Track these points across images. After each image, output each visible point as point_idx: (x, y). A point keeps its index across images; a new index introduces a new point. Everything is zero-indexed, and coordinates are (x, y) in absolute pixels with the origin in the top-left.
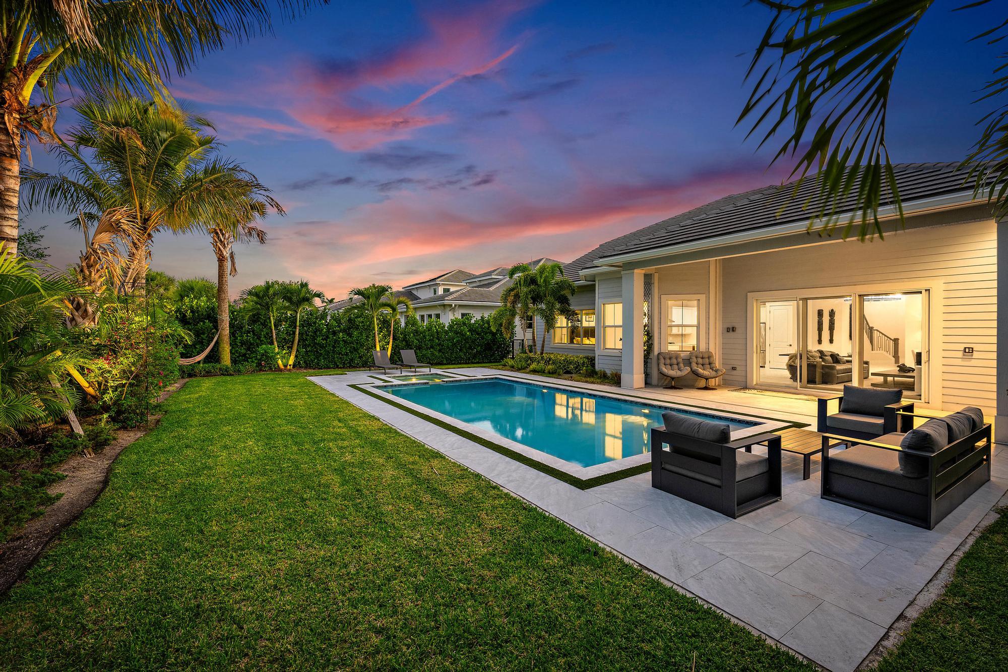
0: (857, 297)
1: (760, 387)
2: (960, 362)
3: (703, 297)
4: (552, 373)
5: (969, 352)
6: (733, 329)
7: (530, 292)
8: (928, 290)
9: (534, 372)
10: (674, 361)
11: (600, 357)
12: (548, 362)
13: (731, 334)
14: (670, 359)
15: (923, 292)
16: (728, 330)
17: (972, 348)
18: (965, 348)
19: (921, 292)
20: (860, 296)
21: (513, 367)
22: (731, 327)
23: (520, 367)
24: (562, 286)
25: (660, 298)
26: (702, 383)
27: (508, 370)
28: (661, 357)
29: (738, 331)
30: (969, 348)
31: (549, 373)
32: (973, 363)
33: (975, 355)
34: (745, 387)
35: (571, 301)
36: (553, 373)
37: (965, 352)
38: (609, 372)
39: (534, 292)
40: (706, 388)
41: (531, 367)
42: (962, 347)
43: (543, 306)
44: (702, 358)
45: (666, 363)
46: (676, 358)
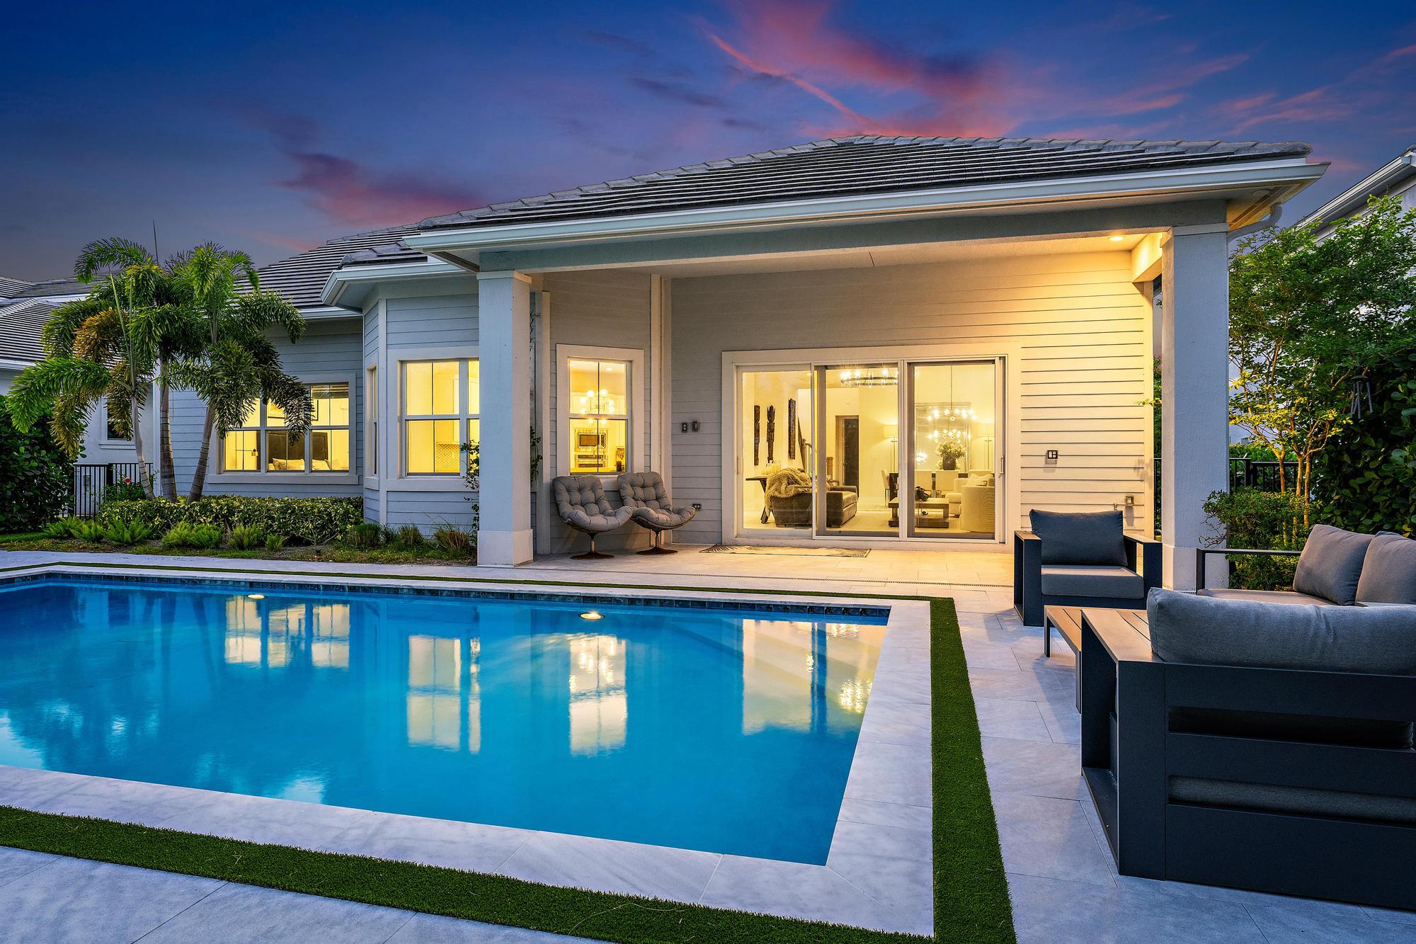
0: (906, 365)
1: (746, 541)
2: (1041, 474)
3: (638, 355)
4: (243, 548)
5: (1053, 458)
6: (695, 426)
7: (160, 319)
8: (1003, 359)
9: (185, 547)
10: (590, 496)
11: (392, 497)
12: (225, 518)
13: (690, 435)
14: (580, 490)
15: (997, 360)
16: (684, 428)
17: (1057, 452)
18: (1048, 451)
19: (993, 362)
20: (909, 364)
21: (98, 539)
22: (689, 421)
23: (127, 535)
24: (258, 313)
25: (554, 351)
26: (651, 539)
27: (84, 550)
28: (561, 487)
29: (705, 429)
30: (1052, 451)
31: (241, 546)
32: (1058, 474)
33: (1061, 462)
34: (719, 544)
35: (280, 359)
36: (251, 546)
37: (1049, 458)
38: (427, 533)
39: (172, 321)
40: (657, 551)
41: (173, 534)
42: (1043, 450)
43: (205, 363)
44: (643, 487)
45: (574, 501)
46: (593, 489)
